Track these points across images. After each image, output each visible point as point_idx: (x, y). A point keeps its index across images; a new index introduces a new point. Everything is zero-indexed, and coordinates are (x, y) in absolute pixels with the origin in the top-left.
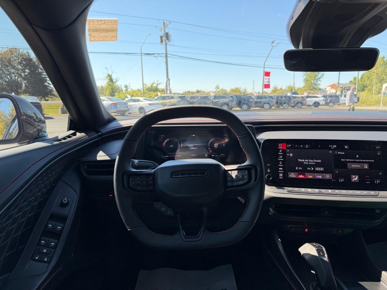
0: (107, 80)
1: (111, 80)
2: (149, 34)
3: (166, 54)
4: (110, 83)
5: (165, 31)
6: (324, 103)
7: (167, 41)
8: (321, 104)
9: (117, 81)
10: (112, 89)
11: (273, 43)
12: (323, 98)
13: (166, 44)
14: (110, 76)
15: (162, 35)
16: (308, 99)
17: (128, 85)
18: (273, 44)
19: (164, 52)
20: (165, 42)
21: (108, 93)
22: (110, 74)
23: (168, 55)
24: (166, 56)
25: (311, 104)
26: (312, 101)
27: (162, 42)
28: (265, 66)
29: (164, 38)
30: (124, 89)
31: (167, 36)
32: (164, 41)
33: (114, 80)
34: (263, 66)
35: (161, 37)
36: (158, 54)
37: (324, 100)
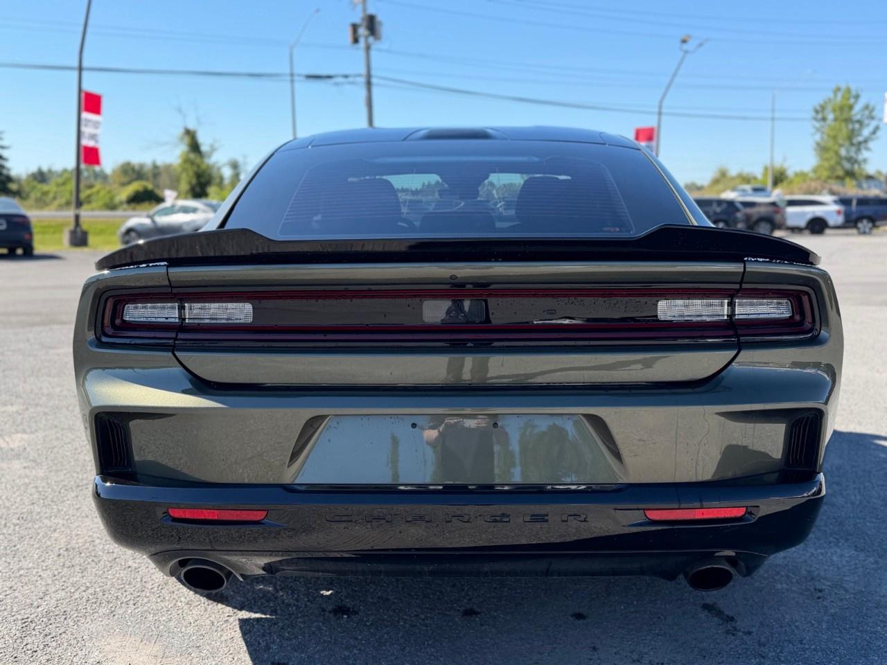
0: (182, 148)
1: (195, 147)
2: (317, 11)
3: (369, 77)
4: (192, 156)
5: (365, 9)
6: (840, 220)
7: (371, 39)
8: (831, 222)
9: (213, 149)
10: (199, 175)
11: (684, 41)
12: (836, 208)
13: (368, 48)
14: (191, 136)
15: (357, 20)
16: (790, 210)
17: (240, 160)
18: (685, 47)
19: (363, 71)
20: (366, 41)
21: (184, 186)
22: (191, 127)
23: (374, 80)
24: (369, 84)
25: (802, 223)
26: (804, 214)
27: (356, 40)
28: (664, 110)
29: (362, 31)
30: (227, 173)
31: (372, 24)
32: (362, 41)
33: (204, 148)
34: (656, 110)
35: (355, 27)
36: (346, 76)
37: (839, 212)
